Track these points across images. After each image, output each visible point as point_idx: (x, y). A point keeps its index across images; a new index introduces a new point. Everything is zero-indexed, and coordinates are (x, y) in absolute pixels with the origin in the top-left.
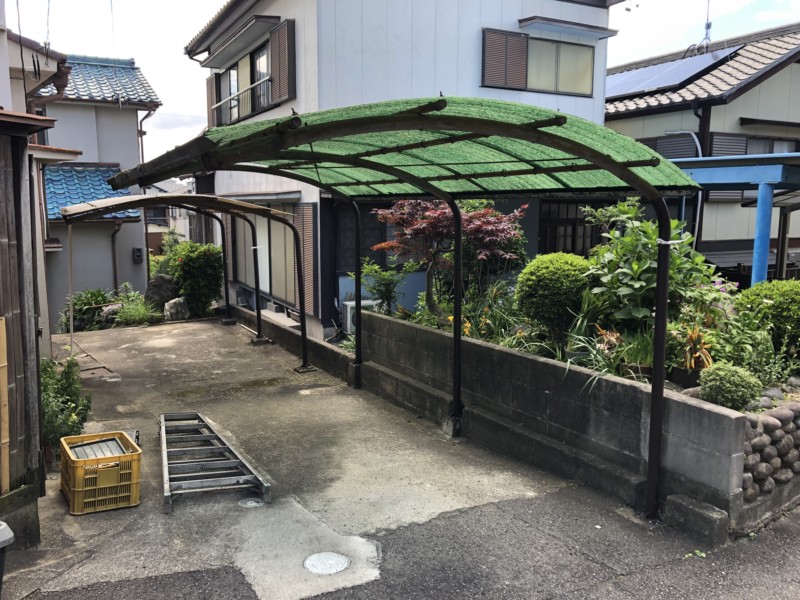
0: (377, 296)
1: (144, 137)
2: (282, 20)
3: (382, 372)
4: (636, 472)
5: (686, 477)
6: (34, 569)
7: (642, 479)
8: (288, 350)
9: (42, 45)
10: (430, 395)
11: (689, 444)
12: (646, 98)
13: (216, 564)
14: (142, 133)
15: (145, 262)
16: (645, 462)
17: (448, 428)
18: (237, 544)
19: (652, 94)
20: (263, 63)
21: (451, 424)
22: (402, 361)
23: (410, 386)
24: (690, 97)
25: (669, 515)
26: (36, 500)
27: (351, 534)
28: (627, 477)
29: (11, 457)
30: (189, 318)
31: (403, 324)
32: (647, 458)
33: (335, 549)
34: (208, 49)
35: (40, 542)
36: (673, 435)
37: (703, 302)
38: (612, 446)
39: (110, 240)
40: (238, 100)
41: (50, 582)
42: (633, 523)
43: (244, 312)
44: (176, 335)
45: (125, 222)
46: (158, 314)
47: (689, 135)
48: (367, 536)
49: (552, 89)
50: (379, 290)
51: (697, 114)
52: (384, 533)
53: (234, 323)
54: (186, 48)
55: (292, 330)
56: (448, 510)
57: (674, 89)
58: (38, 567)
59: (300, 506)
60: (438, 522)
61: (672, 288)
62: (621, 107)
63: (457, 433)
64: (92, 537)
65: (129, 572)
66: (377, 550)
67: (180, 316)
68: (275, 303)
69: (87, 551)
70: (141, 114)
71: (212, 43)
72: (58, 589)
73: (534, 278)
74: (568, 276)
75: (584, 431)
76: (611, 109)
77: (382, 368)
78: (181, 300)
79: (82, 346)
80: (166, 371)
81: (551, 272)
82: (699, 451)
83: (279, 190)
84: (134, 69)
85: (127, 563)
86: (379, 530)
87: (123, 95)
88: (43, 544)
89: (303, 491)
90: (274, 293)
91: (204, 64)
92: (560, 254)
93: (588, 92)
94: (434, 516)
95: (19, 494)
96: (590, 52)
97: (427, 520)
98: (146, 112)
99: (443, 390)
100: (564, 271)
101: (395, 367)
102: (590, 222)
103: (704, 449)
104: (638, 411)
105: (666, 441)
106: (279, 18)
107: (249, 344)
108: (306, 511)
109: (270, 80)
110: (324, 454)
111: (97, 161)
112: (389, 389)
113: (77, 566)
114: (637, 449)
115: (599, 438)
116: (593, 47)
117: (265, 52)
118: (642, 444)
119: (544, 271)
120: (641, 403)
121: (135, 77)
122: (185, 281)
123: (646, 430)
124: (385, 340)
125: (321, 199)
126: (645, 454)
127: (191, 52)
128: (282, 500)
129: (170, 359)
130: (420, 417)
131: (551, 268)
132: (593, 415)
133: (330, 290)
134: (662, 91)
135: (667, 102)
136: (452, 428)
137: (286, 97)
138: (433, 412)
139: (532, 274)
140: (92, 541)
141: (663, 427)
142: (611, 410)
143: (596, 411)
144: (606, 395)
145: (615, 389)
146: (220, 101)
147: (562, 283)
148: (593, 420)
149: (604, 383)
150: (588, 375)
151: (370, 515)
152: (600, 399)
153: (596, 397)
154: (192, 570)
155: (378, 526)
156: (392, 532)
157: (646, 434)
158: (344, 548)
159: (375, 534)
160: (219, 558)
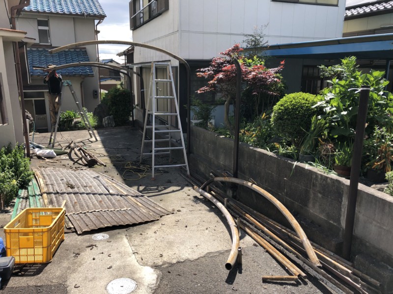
0: (200, 118)
5: (370, 244)
7: (341, 240)
11: (374, 222)
12: (370, 6)
13: (55, 282)
14: (97, 32)
15: (99, 97)
16: (343, 230)
18: (76, 267)
19: (373, 4)
27: (146, 264)
30: (115, 126)
31: (210, 134)
32: (344, 227)
33: (132, 275)
36: (362, 214)
38: (323, 217)
39: (80, 86)
40: (143, 13)
45: (86, 77)
46: (99, 124)
48: (156, 267)
49: (314, 2)
50: (201, 114)
52: (167, 265)
53: (136, 130)
56: (213, 251)
59: (126, 241)
60: (203, 260)
62: (355, 12)
66: (157, 279)
67: (110, 125)
70: (96, 21)
73: (282, 108)
74: (303, 107)
75: (306, 205)
78: (111, 117)
81: (293, 104)
82: (380, 228)
83: (161, 60)
86: (164, 263)
87: (86, 12)
89: (133, 231)
92: (301, 93)
93: (335, 3)
94: (202, 256)
97: (197, 257)
98: (98, 21)
100: (301, 104)
103: (384, 227)
104: (340, 196)
108: (128, 245)
114: (338, 221)
115: (315, 211)
118: (342, 218)
119: (289, 103)
120: (343, 191)
122: (112, 107)
123: (345, 209)
124: (202, 142)
125: (180, 64)
126: (343, 224)
128: (118, 236)
131: (294, 102)
132: (312, 196)
134: (379, 2)
135: (383, 8)
137: (164, 9)
139: (282, 105)
141: (356, 209)
142: (323, 194)
143: (314, 194)
144: (321, 184)
145: (326, 181)
146: (135, 13)
147: (299, 111)
148: (311, 199)
149: (320, 177)
150: (310, 171)
151: (164, 251)
152: (317, 186)
153: (314, 185)
154: (39, 285)
155: (165, 260)
156: (172, 265)
157: (345, 212)
158: (137, 276)
159: (161, 266)
160: (60, 277)
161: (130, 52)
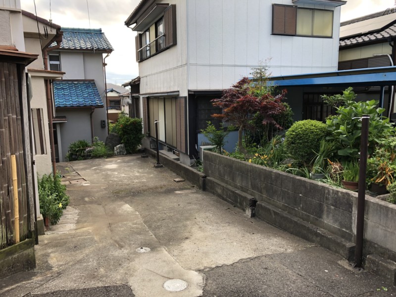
0: (214, 143)
1: (106, 66)
2: (170, 5)
3: (216, 183)
4: (350, 241)
5: (378, 245)
6: (30, 281)
7: (353, 244)
8: (171, 170)
9: (49, 21)
10: (240, 195)
11: (380, 227)
12: (362, 37)
13: (119, 283)
14: (105, 65)
15: (107, 127)
16: (355, 236)
17: (248, 213)
18: (131, 272)
19: (365, 34)
20: (161, 28)
21: (250, 210)
22: (226, 177)
23: (230, 190)
24: (386, 35)
25: (368, 266)
26: (33, 246)
27: (190, 269)
28: (344, 243)
29: (20, 225)
30: (126, 154)
31: (226, 158)
32: (356, 233)
33: (181, 277)
34: (136, 22)
35: (35, 267)
36: (371, 221)
37: (390, 146)
38: (336, 226)
39: (89, 117)
40: (150, 47)
41: (36, 289)
42: (347, 269)
43: (152, 152)
44: (119, 163)
45: (96, 108)
46: (111, 153)
47: (387, 56)
48: (199, 271)
49: (310, 34)
50: (215, 140)
51: (391, 45)
52: (208, 269)
53: (147, 157)
54: (125, 22)
55: (173, 160)
56: (244, 258)
57: (378, 31)
58: (32, 281)
59: (166, 252)
60: (238, 264)
61: (371, 139)
62: (348, 42)
63: (253, 215)
64: (61, 265)
65: (75, 285)
66: (203, 279)
67: (121, 153)
68: (168, 147)
69: (58, 273)
70: (104, 55)
71: (137, 19)
72: (39, 293)
73: (294, 133)
74: (312, 132)
75: (320, 217)
76: (343, 44)
77: (216, 181)
78: (122, 145)
79: (74, 168)
80: (112, 181)
81: (304, 130)
82: (386, 230)
83: (169, 91)
84: (101, 33)
85: (75, 281)
86: (205, 268)
87: (95, 46)
88: (37, 268)
89: (169, 245)
90: (167, 142)
91: (134, 29)
92: (309, 120)
93: (330, 35)
94: (236, 261)
95: (25, 243)
96: (331, 13)
97: (232, 263)
98: (106, 54)
99: (247, 193)
100: (311, 130)
101: (223, 180)
102: (326, 103)
103: (389, 230)
104: (351, 206)
105: (367, 224)
106: (168, 4)
107: (153, 167)
108: (169, 255)
109: (164, 36)
110: (183, 225)
111: (84, 79)
112: (219, 191)
113: (51, 281)
114: (350, 228)
115: (328, 221)
116: (333, 11)
117: (162, 22)
118: (353, 225)
119: (300, 129)
120: (352, 202)
121: (102, 37)
122: (124, 135)
123: (355, 218)
124: (217, 166)
125: (189, 94)
126: (355, 231)
127: (128, 24)
128: (158, 249)
129: (115, 174)
130: (234, 206)
131: (304, 128)
132: (326, 208)
133: (194, 141)
134: (371, 33)
135: (374, 38)
136: (250, 213)
137: (172, 44)
138: (241, 204)
139: (293, 131)
140: (61, 267)
141: (365, 216)
142: (335, 206)
143: (327, 206)
144: (332, 198)
145: (337, 195)
146: (142, 47)
147: (309, 136)
148: (325, 211)
149: (331, 191)
150: (323, 187)
151: (202, 259)
152: (329, 199)
153: (327, 199)
154: (106, 286)
155: (205, 266)
156: (212, 269)
157: (355, 220)
158: (186, 277)
159: (203, 270)
160: (121, 280)
161: (136, 83)
